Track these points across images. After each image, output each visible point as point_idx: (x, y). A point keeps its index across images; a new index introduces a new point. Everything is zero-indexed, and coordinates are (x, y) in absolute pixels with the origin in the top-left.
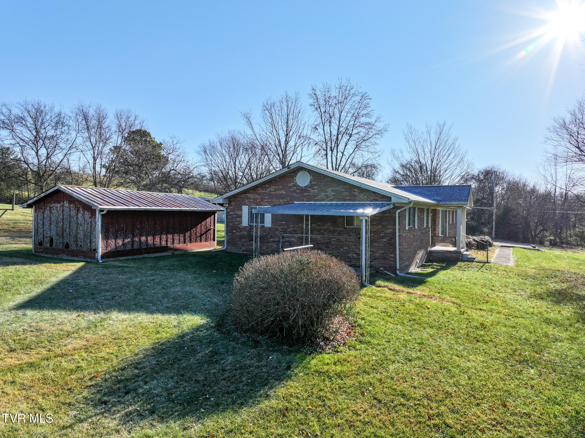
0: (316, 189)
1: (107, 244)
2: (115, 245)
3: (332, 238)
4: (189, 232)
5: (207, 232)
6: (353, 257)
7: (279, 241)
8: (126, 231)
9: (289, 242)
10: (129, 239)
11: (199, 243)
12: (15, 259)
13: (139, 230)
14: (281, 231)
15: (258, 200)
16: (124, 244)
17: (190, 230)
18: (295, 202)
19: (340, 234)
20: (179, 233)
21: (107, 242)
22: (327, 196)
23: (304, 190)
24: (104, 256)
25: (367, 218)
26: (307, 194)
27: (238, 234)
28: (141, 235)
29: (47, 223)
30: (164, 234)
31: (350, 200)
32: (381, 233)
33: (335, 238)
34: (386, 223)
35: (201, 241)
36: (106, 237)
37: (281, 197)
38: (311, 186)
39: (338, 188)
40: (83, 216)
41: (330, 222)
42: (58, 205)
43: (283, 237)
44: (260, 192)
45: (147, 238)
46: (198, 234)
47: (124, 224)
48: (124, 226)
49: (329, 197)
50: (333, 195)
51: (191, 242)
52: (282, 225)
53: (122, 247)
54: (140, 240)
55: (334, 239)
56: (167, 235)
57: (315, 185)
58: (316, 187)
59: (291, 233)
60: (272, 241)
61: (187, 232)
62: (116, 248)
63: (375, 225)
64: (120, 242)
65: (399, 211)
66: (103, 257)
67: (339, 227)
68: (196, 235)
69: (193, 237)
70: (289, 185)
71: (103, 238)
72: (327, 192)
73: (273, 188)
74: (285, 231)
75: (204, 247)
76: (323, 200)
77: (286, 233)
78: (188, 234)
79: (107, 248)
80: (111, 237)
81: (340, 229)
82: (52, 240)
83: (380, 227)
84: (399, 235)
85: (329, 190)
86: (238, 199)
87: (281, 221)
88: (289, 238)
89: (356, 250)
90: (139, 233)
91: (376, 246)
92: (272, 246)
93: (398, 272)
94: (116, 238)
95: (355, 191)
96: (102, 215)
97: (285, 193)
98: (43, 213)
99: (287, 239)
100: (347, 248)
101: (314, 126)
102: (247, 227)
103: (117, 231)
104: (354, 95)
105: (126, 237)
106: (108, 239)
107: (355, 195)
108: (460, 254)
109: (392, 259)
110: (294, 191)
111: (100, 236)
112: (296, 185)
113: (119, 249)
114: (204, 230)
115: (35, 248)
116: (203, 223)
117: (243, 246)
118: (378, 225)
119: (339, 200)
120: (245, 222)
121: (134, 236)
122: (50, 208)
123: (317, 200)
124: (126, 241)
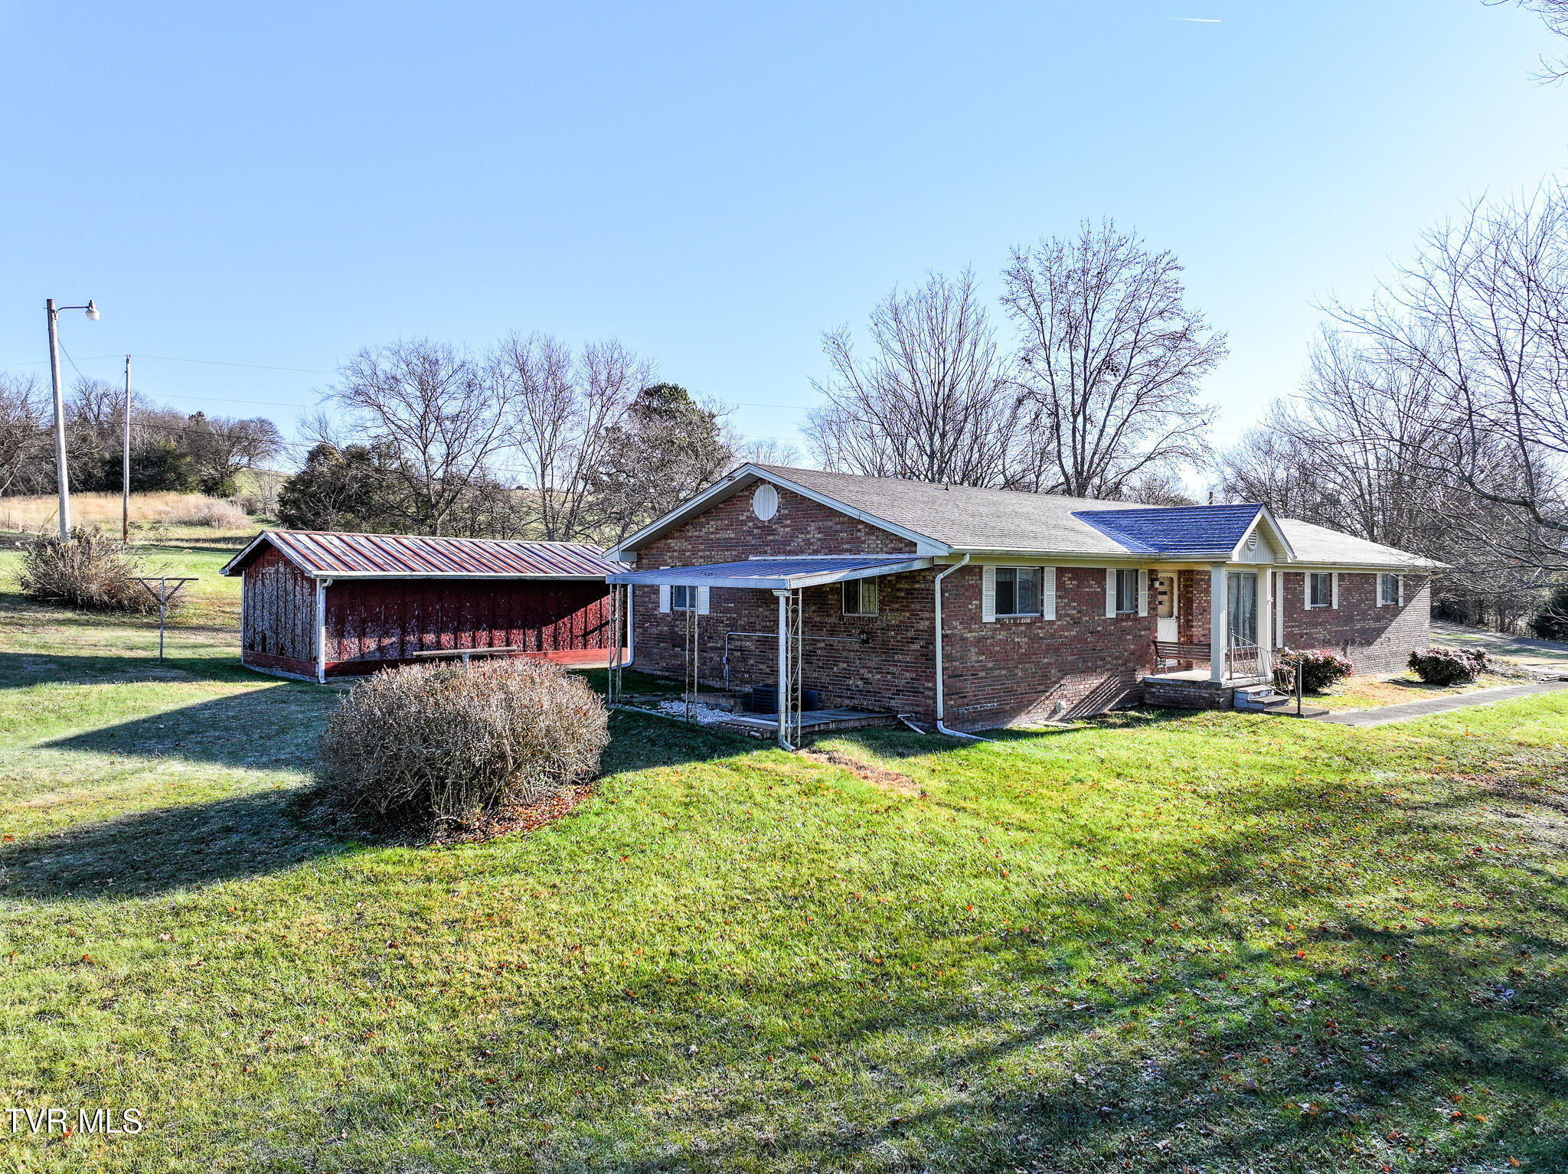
0: (787, 526)
1: (339, 647)
2: (360, 650)
3: (819, 641)
4: (551, 627)
5: (602, 626)
6: (857, 686)
7: (723, 648)
8: (386, 622)
9: (741, 650)
10: (394, 639)
11: (581, 652)
12: (173, 673)
13: (417, 620)
14: (727, 625)
15: (688, 554)
16: (380, 649)
17: (555, 622)
18: (752, 558)
19: (832, 632)
20: (524, 627)
21: (339, 642)
22: (808, 543)
23: (767, 528)
24: (331, 671)
25: (787, 594)
26: (771, 538)
27: (654, 630)
28: (424, 630)
29: (259, 605)
30: (484, 630)
31: (849, 551)
32: (907, 630)
33: (824, 641)
34: (918, 607)
35: (585, 646)
36: (338, 631)
37: (727, 544)
38: (779, 520)
39: (829, 524)
40: (301, 592)
41: (814, 604)
42: (272, 570)
43: (730, 638)
44: (690, 534)
45: (438, 637)
46: (578, 632)
47: (380, 607)
48: (380, 612)
49: (812, 544)
50: (819, 540)
51: (556, 649)
52: (728, 610)
53: (377, 654)
54: (420, 640)
55: (822, 645)
56: (490, 632)
57: (786, 517)
58: (789, 522)
59: (744, 630)
60: (712, 648)
61: (546, 625)
62: (362, 655)
63: (897, 610)
64: (371, 644)
65: (941, 576)
66: (329, 672)
67: (831, 616)
68: (571, 632)
69: (565, 635)
70: (741, 518)
71: (330, 635)
72: (808, 533)
73: (712, 526)
74: (733, 626)
75: (595, 660)
76: (802, 552)
77: (736, 631)
78: (547, 631)
79: (340, 654)
80: (349, 633)
81: (832, 620)
82: (264, 638)
83: (907, 614)
84: (944, 636)
85: (812, 527)
86: (654, 551)
87: (727, 601)
88: (741, 640)
89: (862, 671)
90: (418, 626)
91: (899, 661)
92: (712, 658)
93: (940, 724)
94: (362, 635)
95: (859, 531)
96: (327, 589)
97: (733, 536)
98: (255, 585)
99: (738, 643)
100: (845, 665)
101: (1022, 354)
102: (667, 615)
103: (364, 622)
104: (1126, 263)
105: (387, 634)
106: (343, 636)
107: (859, 538)
108: (1217, 690)
109: (931, 693)
110: (750, 533)
111: (323, 630)
112: (751, 519)
113: (367, 658)
114: (593, 622)
115: (245, 654)
116: (593, 606)
117: (662, 658)
118: (903, 611)
119: (830, 552)
120: (665, 607)
121: (405, 632)
122: (263, 574)
123: (790, 553)
124: (387, 641)
